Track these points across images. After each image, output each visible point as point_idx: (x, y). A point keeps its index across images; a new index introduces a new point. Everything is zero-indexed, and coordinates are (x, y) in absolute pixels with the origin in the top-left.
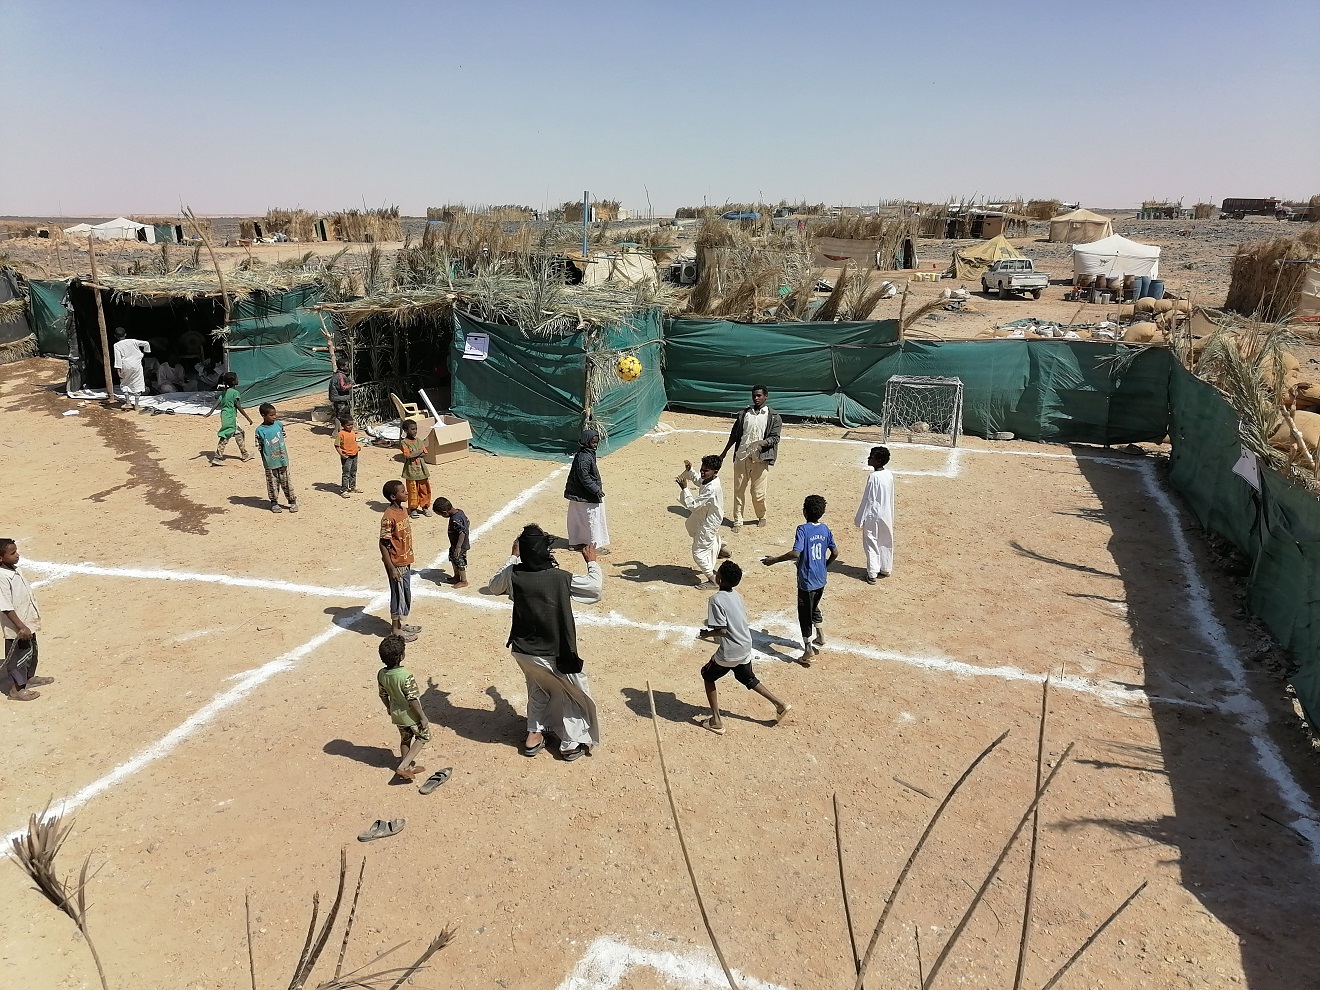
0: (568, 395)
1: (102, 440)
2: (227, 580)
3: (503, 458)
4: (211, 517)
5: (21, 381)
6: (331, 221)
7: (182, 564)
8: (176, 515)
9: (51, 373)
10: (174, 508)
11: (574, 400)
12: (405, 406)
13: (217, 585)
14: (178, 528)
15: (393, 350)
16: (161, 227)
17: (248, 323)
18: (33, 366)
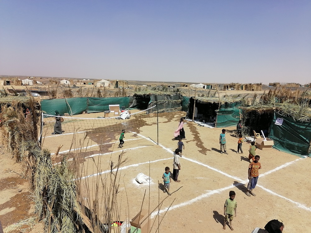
0: (305, 139)
1: (190, 130)
2: (208, 167)
3: (282, 152)
4: (208, 151)
5: (178, 115)
6: (245, 86)
7: (200, 161)
8: (201, 149)
9: (183, 114)
10: (201, 148)
11: (307, 140)
12: (256, 134)
13: (207, 167)
14: (201, 152)
15: (255, 119)
16: (208, 85)
17: (223, 109)
18: (180, 113)
